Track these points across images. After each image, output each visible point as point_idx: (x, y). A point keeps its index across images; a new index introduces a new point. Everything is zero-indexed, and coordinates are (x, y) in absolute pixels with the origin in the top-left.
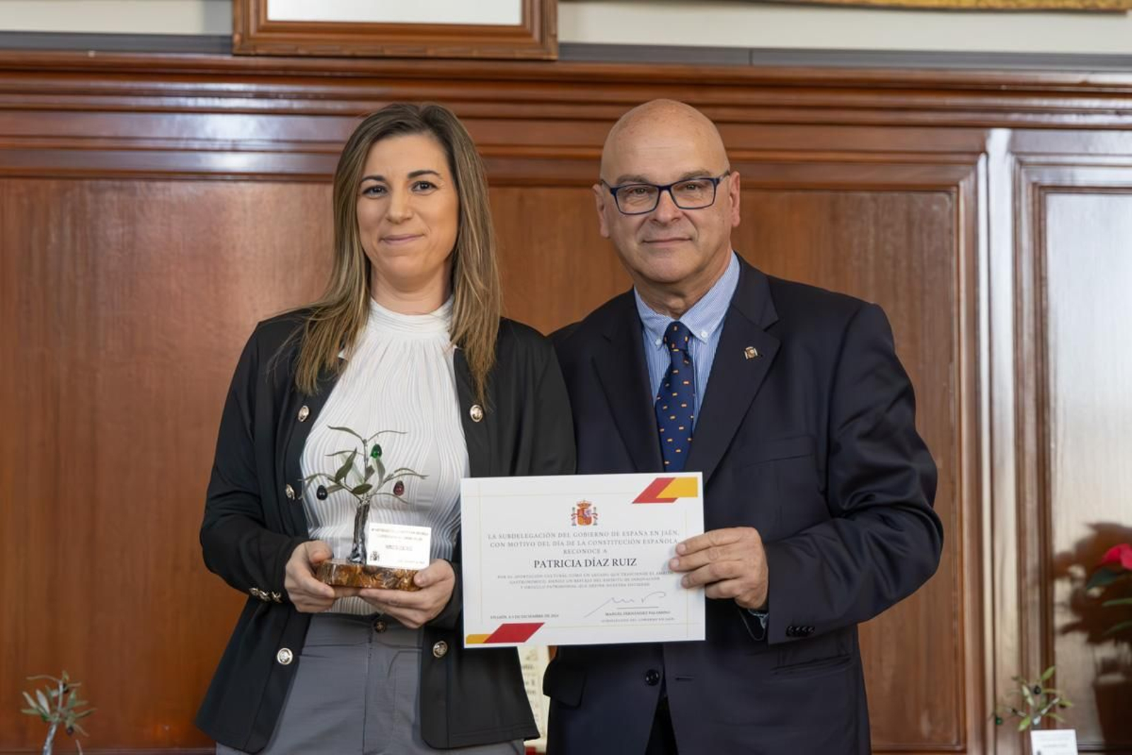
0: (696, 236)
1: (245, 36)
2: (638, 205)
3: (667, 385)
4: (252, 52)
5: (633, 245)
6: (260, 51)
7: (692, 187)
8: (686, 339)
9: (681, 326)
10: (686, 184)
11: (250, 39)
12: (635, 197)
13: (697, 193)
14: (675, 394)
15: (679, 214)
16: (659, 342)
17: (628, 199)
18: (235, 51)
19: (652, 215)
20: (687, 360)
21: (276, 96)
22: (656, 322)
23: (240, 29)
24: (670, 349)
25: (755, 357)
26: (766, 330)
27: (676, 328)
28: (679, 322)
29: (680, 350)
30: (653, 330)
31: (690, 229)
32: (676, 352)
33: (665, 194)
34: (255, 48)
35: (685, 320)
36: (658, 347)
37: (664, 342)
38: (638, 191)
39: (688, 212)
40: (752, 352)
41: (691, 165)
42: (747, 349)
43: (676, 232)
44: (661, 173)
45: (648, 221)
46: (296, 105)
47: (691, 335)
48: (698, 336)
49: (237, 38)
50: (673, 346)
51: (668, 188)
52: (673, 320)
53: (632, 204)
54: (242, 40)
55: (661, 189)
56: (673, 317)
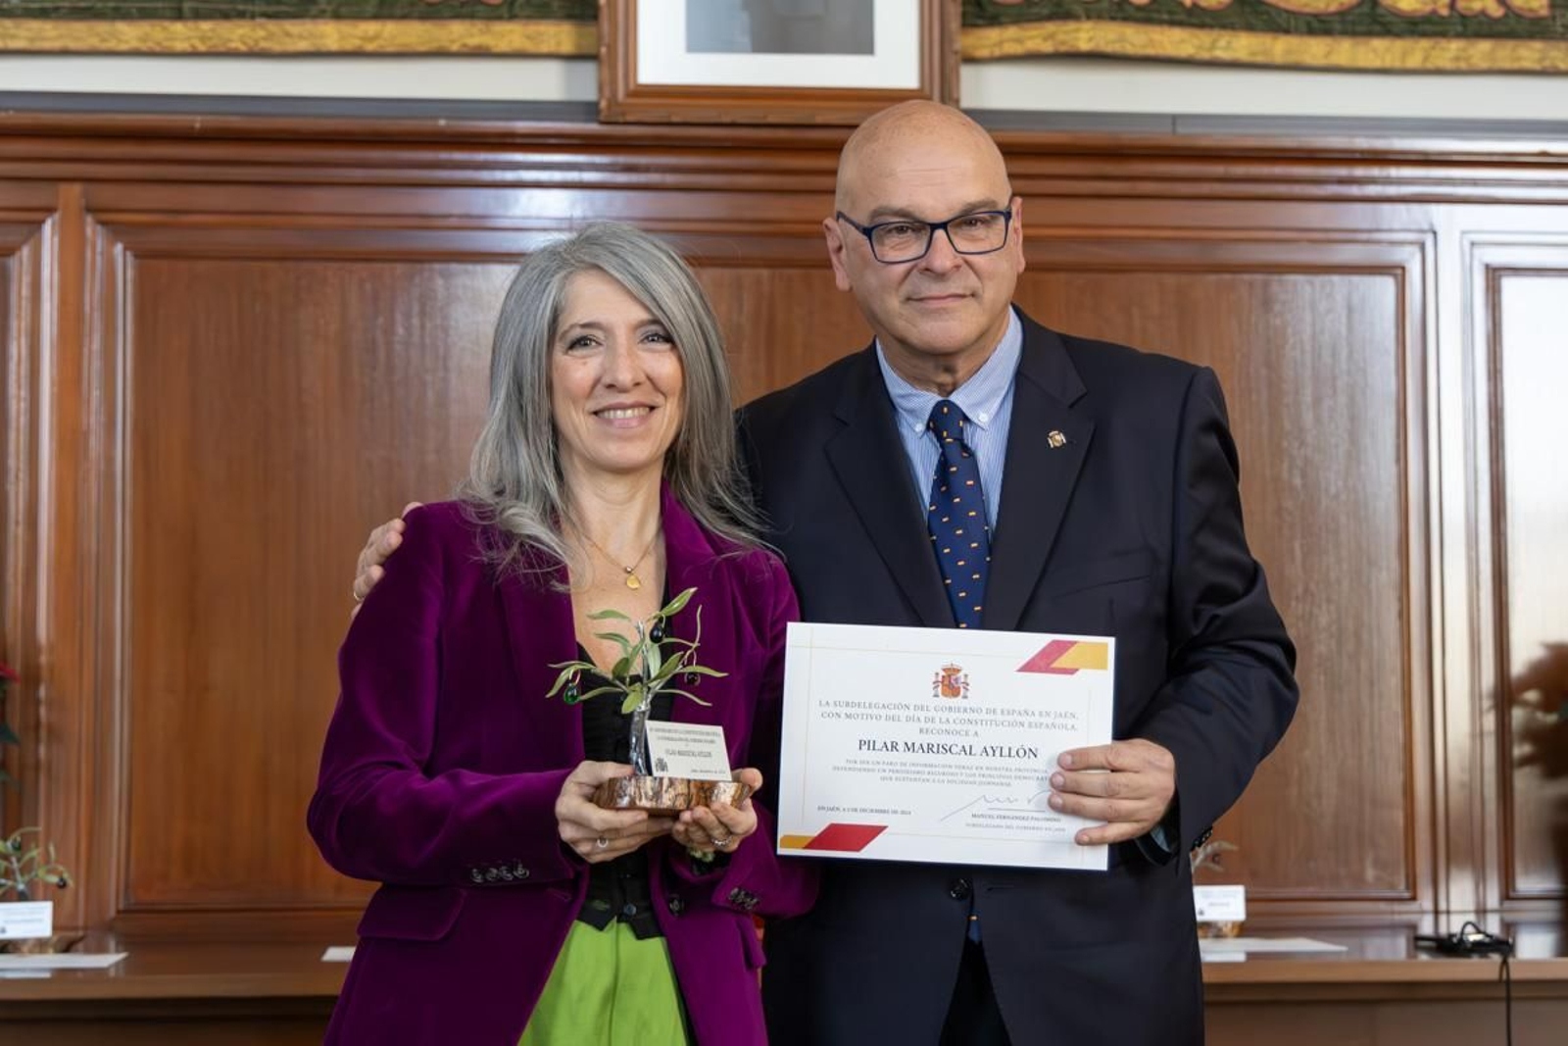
0: (980, 291)
1: (613, 101)
2: (900, 249)
3: (944, 489)
4: (621, 119)
5: (894, 303)
6: (630, 118)
7: (971, 223)
8: (961, 423)
9: (953, 406)
10: (967, 219)
11: (617, 104)
12: (895, 239)
13: (979, 231)
14: (957, 500)
15: (961, 262)
16: (920, 427)
17: (887, 242)
18: (602, 118)
19: (923, 264)
20: (966, 452)
21: (646, 169)
22: (915, 403)
23: (607, 92)
24: (940, 439)
25: (1063, 444)
26: (1072, 406)
27: (945, 410)
28: (949, 401)
29: (955, 439)
30: (911, 412)
31: (972, 281)
32: (949, 443)
33: (940, 234)
34: (623, 114)
35: (956, 398)
36: (920, 435)
37: (928, 428)
38: (901, 230)
39: (968, 257)
40: (1058, 437)
41: (971, 193)
42: (1051, 434)
43: (954, 286)
44: (934, 204)
45: (915, 271)
46: (670, 179)
47: (966, 419)
48: (976, 421)
49: (603, 104)
50: (945, 434)
51: (944, 226)
52: (940, 398)
53: (892, 248)
54: (609, 107)
55: (934, 227)
56: (940, 394)
